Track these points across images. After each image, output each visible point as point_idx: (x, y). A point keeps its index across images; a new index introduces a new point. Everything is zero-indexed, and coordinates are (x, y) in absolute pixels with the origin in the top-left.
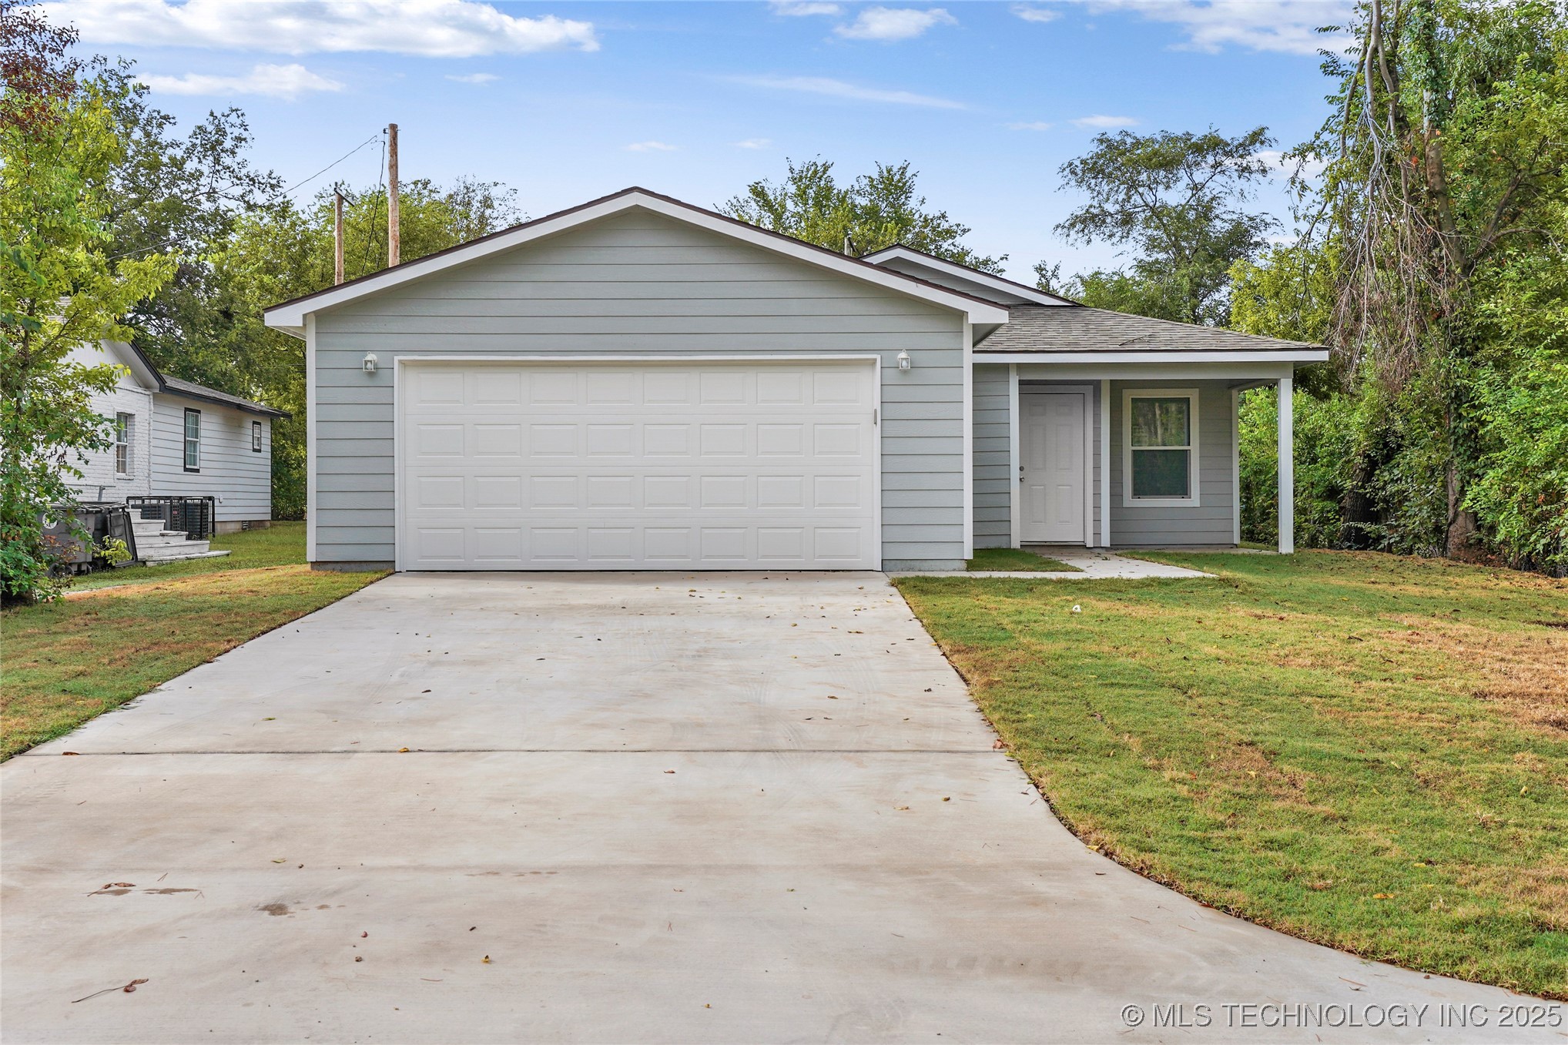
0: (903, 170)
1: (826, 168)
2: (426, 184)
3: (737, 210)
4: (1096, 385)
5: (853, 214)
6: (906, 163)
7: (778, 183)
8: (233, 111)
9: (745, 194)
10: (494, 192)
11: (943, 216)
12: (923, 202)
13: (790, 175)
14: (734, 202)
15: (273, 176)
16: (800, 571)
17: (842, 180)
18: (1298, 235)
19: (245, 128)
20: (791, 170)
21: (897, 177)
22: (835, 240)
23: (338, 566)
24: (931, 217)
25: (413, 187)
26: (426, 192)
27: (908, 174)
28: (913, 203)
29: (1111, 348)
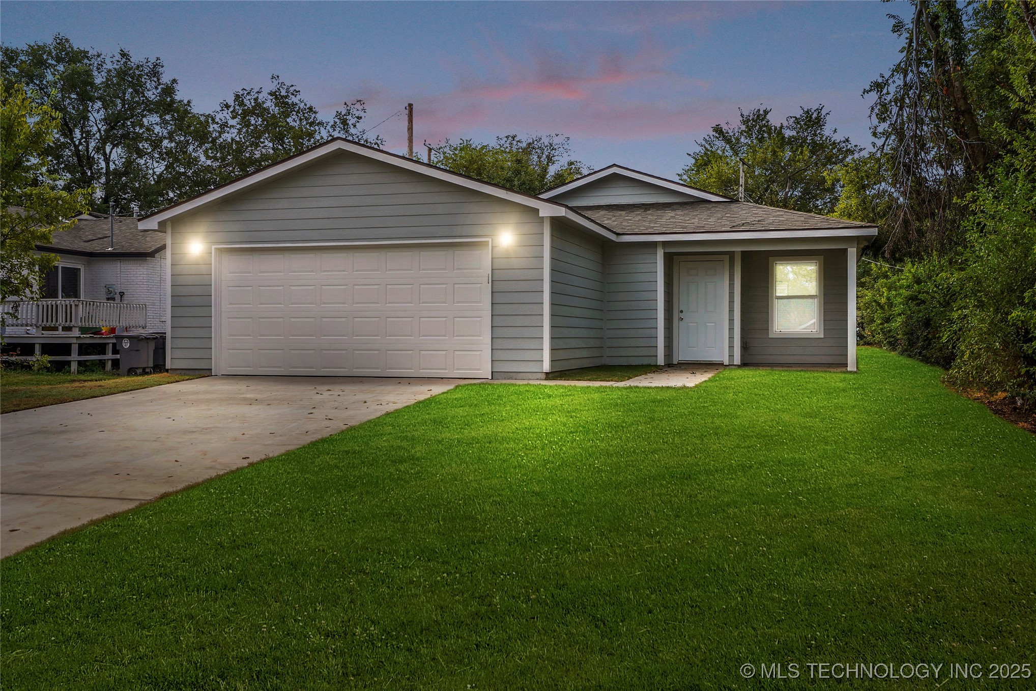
0: (819, 111)
1: (766, 112)
2: (513, 138)
3: (710, 144)
4: (732, 255)
5: (783, 141)
6: (822, 106)
7: (734, 126)
8: (358, 101)
9: (712, 133)
10: (556, 140)
11: (847, 140)
12: (835, 131)
13: (741, 119)
14: (707, 138)
15: (379, 138)
16: (442, 378)
17: (775, 120)
18: (874, 146)
19: (364, 110)
20: (742, 115)
21: (815, 116)
22: (765, 160)
23: (183, 372)
24: (838, 141)
25: (506, 139)
26: (515, 143)
27: (823, 112)
28: (827, 131)
29: (723, 229)
